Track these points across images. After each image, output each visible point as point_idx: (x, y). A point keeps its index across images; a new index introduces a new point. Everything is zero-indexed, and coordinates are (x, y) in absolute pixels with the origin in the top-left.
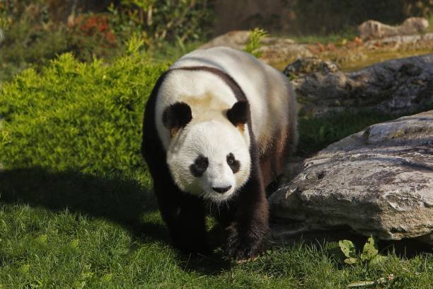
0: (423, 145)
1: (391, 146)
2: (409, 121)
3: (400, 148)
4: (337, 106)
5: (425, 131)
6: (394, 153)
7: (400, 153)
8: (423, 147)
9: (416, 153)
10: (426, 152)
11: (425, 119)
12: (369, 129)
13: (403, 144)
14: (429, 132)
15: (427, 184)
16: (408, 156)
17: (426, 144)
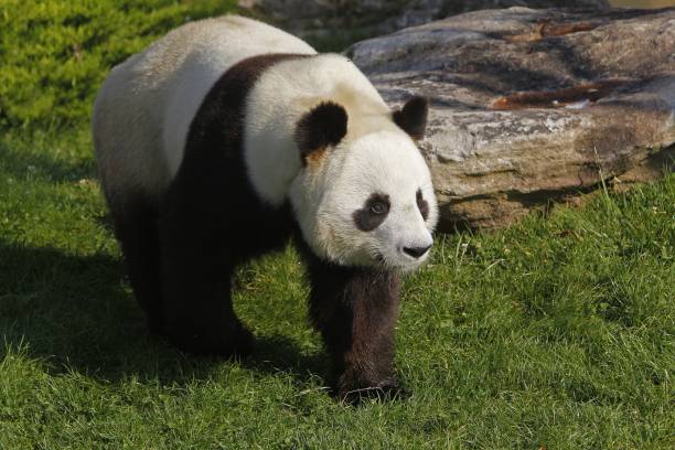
0: (436, 69)
1: (387, 73)
2: (415, 35)
3: (400, 75)
5: (439, 47)
6: (391, 82)
7: (400, 82)
8: (436, 72)
9: (425, 82)
10: (441, 79)
11: (440, 30)
12: (354, 49)
13: (405, 69)
14: (447, 49)
15: (442, 127)
16: (413, 86)
17: (442, 68)
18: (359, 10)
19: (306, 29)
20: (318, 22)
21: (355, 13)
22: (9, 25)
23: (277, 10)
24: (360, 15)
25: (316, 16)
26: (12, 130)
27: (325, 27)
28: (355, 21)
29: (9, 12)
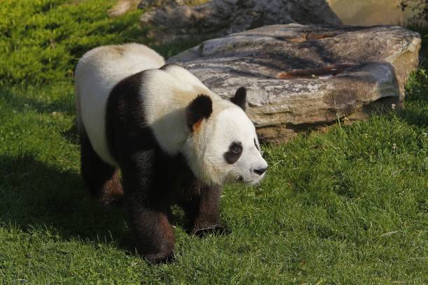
0: (249, 56)
1: (222, 57)
2: (238, 37)
3: (229, 59)
4: (183, 34)
5: (250, 45)
6: (224, 62)
7: (229, 63)
8: (248, 58)
9: (242, 63)
10: (251, 62)
11: (251, 35)
12: (204, 44)
13: (232, 55)
14: (255, 45)
15: (251, 88)
16: (236, 65)
17: (252, 56)
18: (206, 25)
19: (177, 34)
20: (184, 31)
21: (204, 26)
22: (15, 28)
23: (162, 24)
24: (206, 27)
25: (183, 27)
26: (15, 85)
27: (188, 33)
28: (204, 30)
29: (15, 20)
